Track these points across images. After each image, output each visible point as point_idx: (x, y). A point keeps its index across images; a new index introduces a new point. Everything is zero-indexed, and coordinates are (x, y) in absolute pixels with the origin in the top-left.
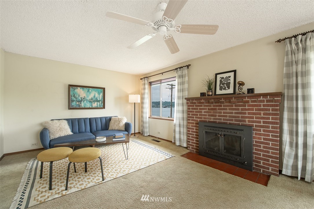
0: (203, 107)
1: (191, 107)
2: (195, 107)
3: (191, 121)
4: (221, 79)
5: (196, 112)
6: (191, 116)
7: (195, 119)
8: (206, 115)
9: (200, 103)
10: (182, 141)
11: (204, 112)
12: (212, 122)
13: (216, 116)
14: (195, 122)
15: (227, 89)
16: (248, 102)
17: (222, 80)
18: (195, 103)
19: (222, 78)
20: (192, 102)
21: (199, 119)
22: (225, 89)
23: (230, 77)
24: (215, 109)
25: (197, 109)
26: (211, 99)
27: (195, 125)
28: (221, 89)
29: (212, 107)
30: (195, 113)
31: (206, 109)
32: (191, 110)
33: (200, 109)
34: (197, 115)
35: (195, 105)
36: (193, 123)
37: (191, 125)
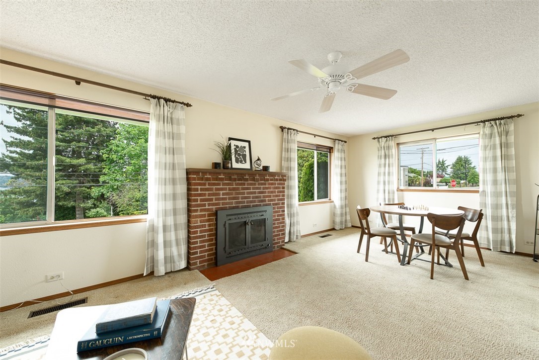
0: (221, 187)
1: (199, 187)
2: (207, 187)
3: (199, 213)
4: (235, 147)
5: (209, 195)
6: (199, 203)
7: (207, 207)
8: (225, 199)
9: (217, 179)
10: (176, 258)
11: (223, 194)
12: (234, 208)
13: (238, 198)
14: (207, 213)
15: (243, 162)
16: (268, 180)
17: (238, 149)
18: (208, 179)
19: (237, 147)
20: (202, 178)
21: (214, 207)
22: (241, 162)
23: (245, 147)
24: (238, 189)
25: (211, 189)
26: (233, 174)
27: (207, 218)
28: (237, 161)
29: (234, 186)
30: (207, 197)
31: (225, 189)
32: (199, 192)
33: (217, 189)
34: (212, 200)
35: (207, 182)
36: (204, 216)
37: (199, 219)
